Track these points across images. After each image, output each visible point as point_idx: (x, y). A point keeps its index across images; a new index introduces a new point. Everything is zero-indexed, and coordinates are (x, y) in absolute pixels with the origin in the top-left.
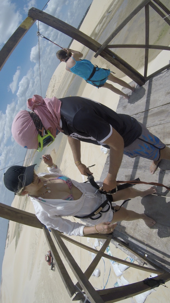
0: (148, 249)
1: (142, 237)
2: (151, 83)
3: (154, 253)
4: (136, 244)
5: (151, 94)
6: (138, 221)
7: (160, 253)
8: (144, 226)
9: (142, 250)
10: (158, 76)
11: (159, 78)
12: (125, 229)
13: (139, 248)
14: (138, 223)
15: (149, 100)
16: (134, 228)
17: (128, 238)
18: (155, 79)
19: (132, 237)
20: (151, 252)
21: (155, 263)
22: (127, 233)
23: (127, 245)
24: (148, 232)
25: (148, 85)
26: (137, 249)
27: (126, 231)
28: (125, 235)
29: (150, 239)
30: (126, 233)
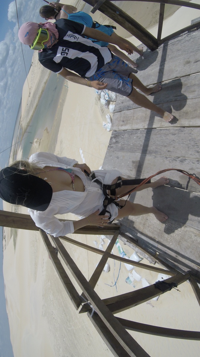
0: (160, 247)
1: (153, 233)
2: (166, 47)
3: (166, 252)
4: (146, 241)
5: (166, 62)
6: (148, 215)
7: (173, 252)
8: (155, 221)
9: (152, 248)
10: (176, 40)
11: (177, 42)
12: (134, 224)
13: (150, 245)
14: (148, 218)
15: (163, 69)
16: (144, 223)
17: (137, 234)
18: (171, 42)
19: (142, 233)
20: (163, 250)
21: (167, 263)
22: (136, 228)
23: (136, 242)
24: (159, 228)
25: (162, 50)
26: (148, 246)
27: (135, 226)
28: (134, 231)
29: (162, 236)
30: (134, 228)
